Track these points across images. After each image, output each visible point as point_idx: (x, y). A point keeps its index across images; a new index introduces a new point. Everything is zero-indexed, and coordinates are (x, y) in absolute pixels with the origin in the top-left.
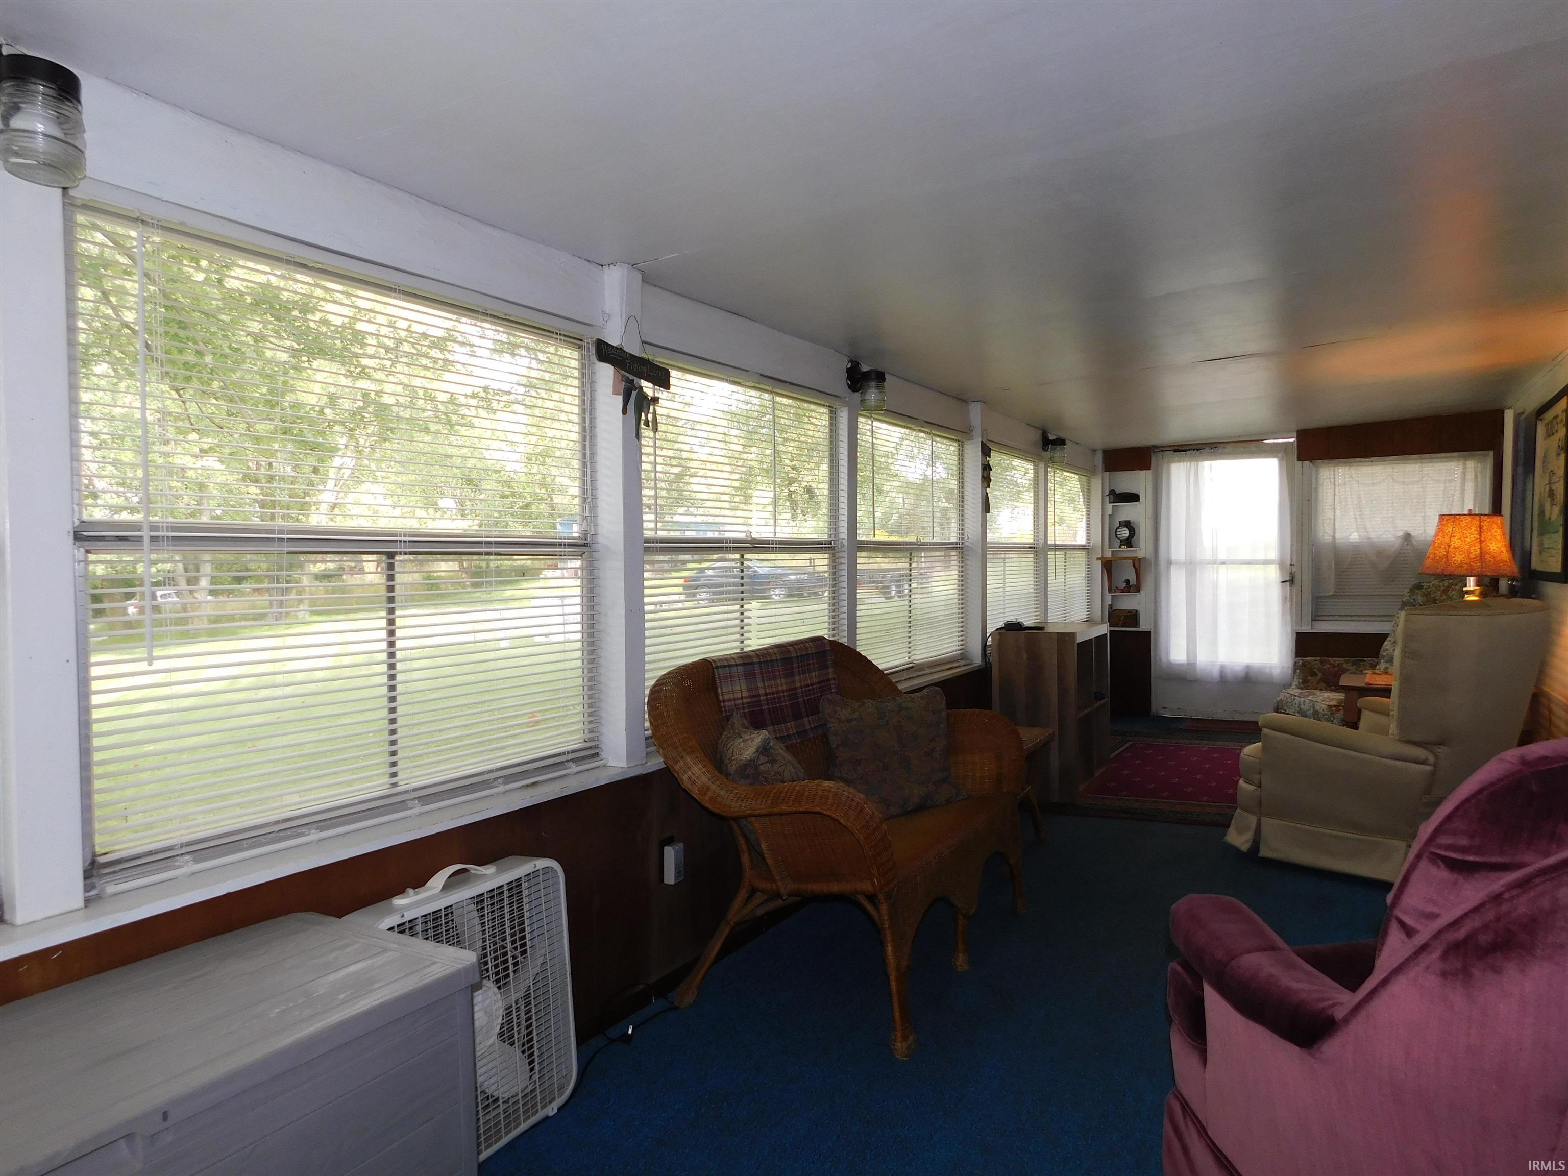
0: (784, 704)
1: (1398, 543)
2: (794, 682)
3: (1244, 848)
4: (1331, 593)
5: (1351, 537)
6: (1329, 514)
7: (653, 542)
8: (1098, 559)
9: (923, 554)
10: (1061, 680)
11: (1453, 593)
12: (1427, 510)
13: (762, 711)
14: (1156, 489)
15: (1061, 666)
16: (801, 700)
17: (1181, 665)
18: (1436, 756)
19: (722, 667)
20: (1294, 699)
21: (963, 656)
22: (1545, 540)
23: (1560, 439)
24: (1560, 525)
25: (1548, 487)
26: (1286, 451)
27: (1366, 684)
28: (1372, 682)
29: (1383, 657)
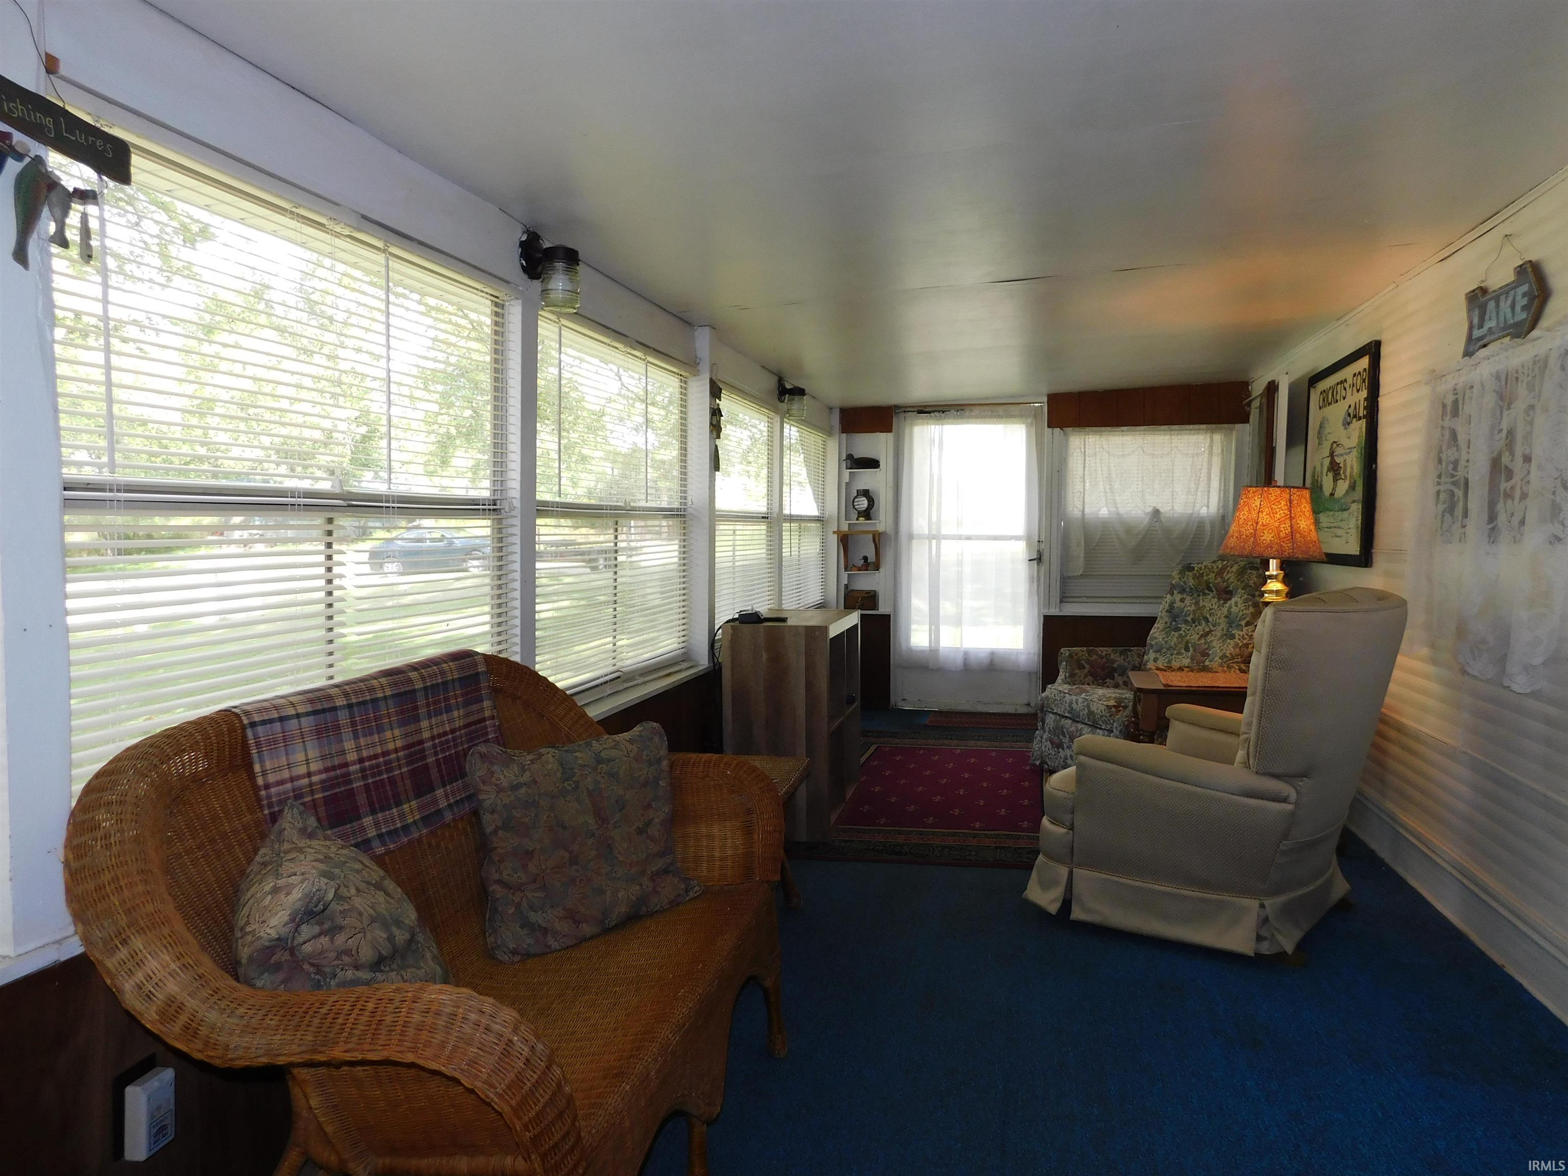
0: (397, 772)
1: (1147, 520)
2: (419, 731)
3: (1053, 909)
4: (1081, 572)
5: (1100, 512)
6: (1079, 487)
7: (111, 490)
8: (834, 532)
9: (633, 523)
10: (809, 686)
11: (1228, 576)
12: (1175, 486)
13: (351, 793)
14: (898, 454)
15: (810, 667)
16: (431, 760)
17: (923, 652)
18: (1298, 792)
19: (264, 722)
20: (1065, 697)
21: (685, 657)
22: (1324, 519)
23: (1350, 407)
24: (1354, 501)
25: (1327, 462)
26: (1035, 417)
27: (1164, 685)
28: (1170, 684)
29: (1152, 646)
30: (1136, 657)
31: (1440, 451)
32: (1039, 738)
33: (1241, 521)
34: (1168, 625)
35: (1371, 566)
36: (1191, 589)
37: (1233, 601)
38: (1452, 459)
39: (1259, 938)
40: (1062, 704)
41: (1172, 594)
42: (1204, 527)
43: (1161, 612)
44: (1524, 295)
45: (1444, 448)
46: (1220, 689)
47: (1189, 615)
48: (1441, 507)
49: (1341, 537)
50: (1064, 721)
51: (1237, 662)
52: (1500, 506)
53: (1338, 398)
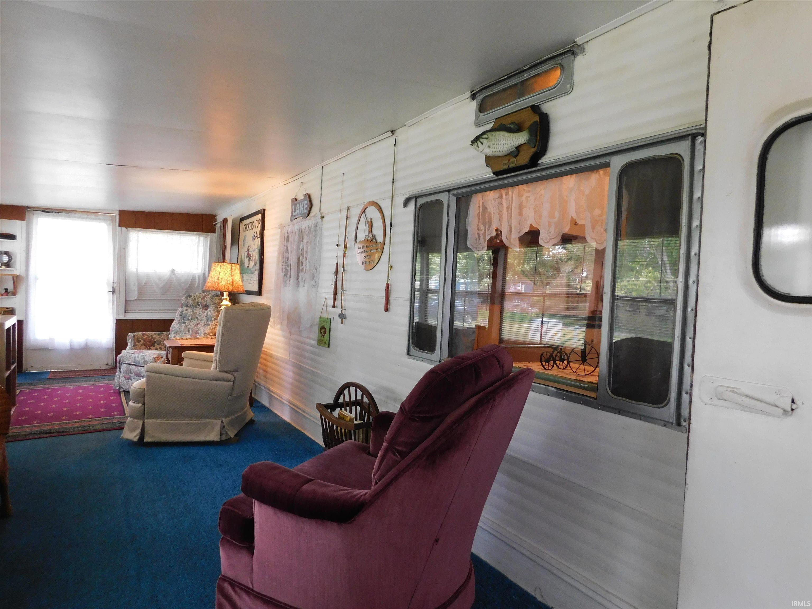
1: (169, 274)
3: (136, 439)
4: (136, 298)
5: (146, 271)
11: (207, 299)
14: (28, 233)
18: (234, 378)
20: (131, 355)
22: (245, 276)
23: (255, 232)
24: (256, 270)
25: (247, 253)
26: (112, 221)
27: (181, 345)
28: (183, 344)
29: (173, 331)
30: (165, 336)
31: (283, 254)
32: (118, 376)
33: (212, 276)
34: (180, 321)
35: (261, 295)
36: (190, 305)
37: (209, 310)
38: (287, 257)
39: (221, 434)
40: (130, 359)
41: (182, 308)
42: (195, 278)
43: (177, 315)
44: (306, 204)
45: (284, 253)
46: (204, 345)
47: (190, 316)
48: (284, 274)
49: (251, 284)
50: (131, 367)
51: (211, 336)
52: (300, 274)
53: (251, 229)
